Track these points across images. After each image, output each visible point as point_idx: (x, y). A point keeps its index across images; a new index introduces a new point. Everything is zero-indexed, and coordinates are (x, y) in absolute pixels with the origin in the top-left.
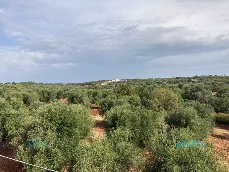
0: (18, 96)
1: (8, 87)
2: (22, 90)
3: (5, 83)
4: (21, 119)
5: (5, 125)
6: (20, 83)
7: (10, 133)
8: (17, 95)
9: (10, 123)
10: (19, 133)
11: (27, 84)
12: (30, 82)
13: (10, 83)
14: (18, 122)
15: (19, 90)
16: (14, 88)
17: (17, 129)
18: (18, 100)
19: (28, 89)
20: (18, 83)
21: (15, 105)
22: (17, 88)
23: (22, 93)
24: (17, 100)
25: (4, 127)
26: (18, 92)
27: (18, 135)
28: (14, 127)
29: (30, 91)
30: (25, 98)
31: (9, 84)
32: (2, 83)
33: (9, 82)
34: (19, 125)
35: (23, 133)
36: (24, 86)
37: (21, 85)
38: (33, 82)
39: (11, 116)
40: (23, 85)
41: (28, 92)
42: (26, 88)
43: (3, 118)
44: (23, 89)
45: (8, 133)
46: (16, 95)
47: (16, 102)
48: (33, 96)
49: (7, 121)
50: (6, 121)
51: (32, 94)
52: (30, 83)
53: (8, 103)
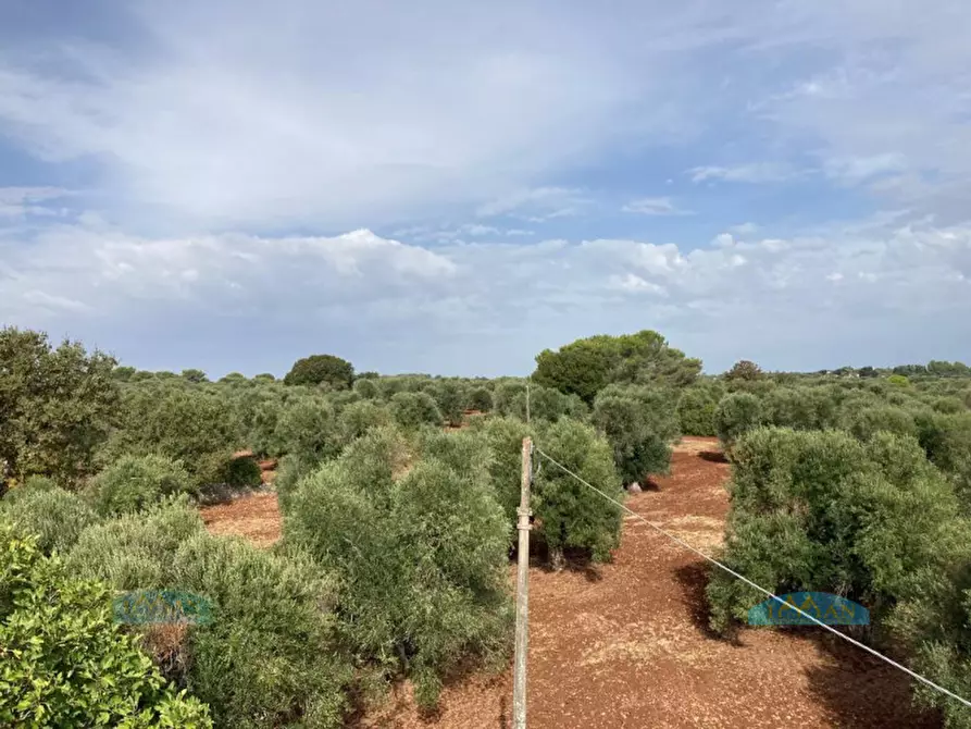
0: (895, 425)
1: (848, 386)
2: (909, 400)
3: (834, 369)
4: (924, 528)
5: (857, 543)
6: (893, 368)
7: (880, 580)
8: (891, 419)
9: (879, 537)
10: (924, 585)
11: (928, 374)
12: (939, 363)
13: (854, 372)
14: (912, 537)
15: (893, 401)
16: (872, 389)
17: (908, 569)
18: (899, 441)
19: (934, 394)
20: (883, 371)
21: (891, 463)
22: (884, 390)
23: (912, 414)
24: (900, 444)
25: (855, 551)
26: (893, 409)
27: (921, 597)
28: (897, 556)
29: (944, 402)
30: (930, 437)
31: (848, 373)
32: (824, 372)
33: (847, 365)
34: (917, 551)
35: (940, 589)
36: (911, 381)
37: (899, 377)
38: (952, 363)
39: (881, 510)
40: (906, 380)
41: (936, 408)
42: (925, 389)
43: (849, 513)
44: (911, 395)
45: (873, 576)
46: (887, 422)
47: (896, 452)
48: (964, 429)
49: (865, 526)
50: (861, 528)
51: (956, 416)
52: (937, 369)
53: (865, 454)
